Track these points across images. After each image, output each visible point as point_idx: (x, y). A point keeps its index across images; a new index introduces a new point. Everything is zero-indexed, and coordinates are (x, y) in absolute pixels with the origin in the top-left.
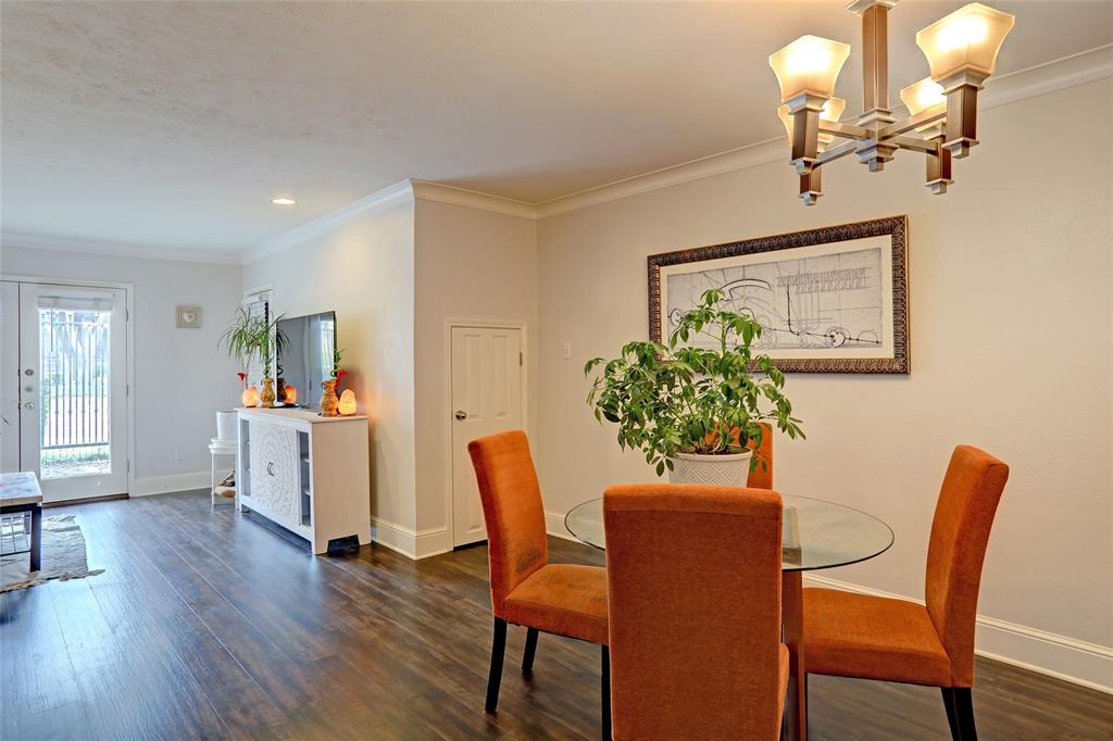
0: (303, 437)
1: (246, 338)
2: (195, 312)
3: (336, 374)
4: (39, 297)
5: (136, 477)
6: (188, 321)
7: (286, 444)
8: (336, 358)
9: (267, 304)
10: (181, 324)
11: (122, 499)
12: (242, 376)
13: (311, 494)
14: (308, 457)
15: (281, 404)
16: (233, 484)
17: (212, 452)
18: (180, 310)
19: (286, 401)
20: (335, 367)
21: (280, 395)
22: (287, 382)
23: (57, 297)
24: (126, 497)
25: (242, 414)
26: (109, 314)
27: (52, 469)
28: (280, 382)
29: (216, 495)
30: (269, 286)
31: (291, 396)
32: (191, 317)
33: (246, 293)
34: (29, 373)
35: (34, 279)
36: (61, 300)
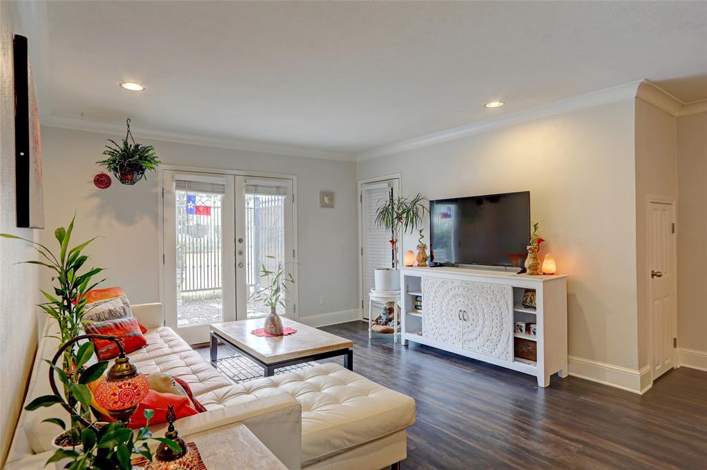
2: (331, 195)
4: (247, 185)
5: (299, 316)
6: (327, 202)
9: (392, 189)
10: (323, 205)
12: (393, 243)
17: (371, 299)
18: (323, 194)
23: (257, 186)
26: (283, 197)
32: (329, 199)
33: (361, 182)
34: (241, 241)
35: (243, 173)
36: (259, 188)
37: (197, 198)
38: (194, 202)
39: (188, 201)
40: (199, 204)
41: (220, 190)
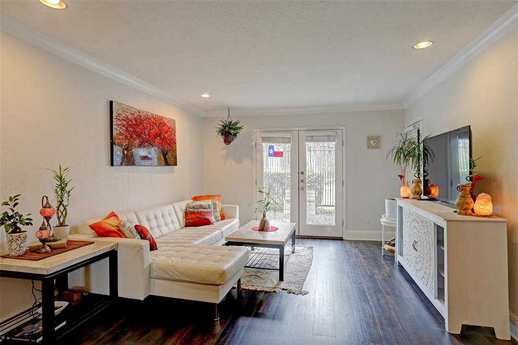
0: (439, 230)
1: (404, 153)
2: (377, 139)
3: (471, 179)
4: (306, 137)
5: (346, 230)
6: (372, 143)
7: (426, 231)
8: (472, 165)
9: (419, 131)
10: (369, 146)
11: (340, 240)
12: (401, 177)
13: (446, 276)
14: (443, 245)
15: (426, 197)
16: (394, 245)
17: (382, 223)
18: (369, 138)
19: (430, 196)
20: (471, 173)
21: (425, 191)
22: (431, 181)
23: (313, 136)
24: (341, 239)
25: (400, 202)
26: (334, 143)
27: (323, 215)
28: (426, 182)
29: (384, 249)
30: (420, 118)
31: (435, 192)
32: (375, 142)
33: (407, 125)
34: (302, 173)
35: (304, 129)
36: (314, 138)
37: (275, 147)
38: (273, 149)
39: (270, 149)
40: (276, 150)
41: (287, 141)
